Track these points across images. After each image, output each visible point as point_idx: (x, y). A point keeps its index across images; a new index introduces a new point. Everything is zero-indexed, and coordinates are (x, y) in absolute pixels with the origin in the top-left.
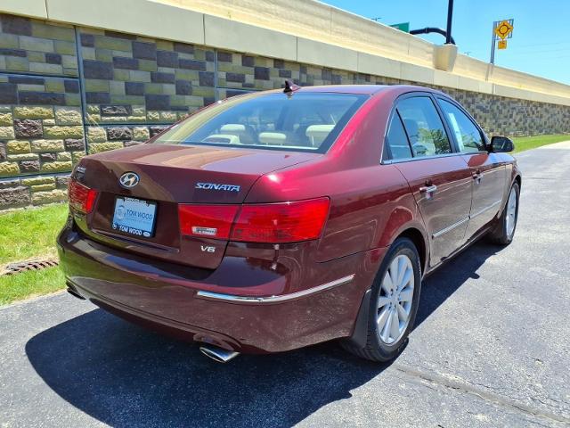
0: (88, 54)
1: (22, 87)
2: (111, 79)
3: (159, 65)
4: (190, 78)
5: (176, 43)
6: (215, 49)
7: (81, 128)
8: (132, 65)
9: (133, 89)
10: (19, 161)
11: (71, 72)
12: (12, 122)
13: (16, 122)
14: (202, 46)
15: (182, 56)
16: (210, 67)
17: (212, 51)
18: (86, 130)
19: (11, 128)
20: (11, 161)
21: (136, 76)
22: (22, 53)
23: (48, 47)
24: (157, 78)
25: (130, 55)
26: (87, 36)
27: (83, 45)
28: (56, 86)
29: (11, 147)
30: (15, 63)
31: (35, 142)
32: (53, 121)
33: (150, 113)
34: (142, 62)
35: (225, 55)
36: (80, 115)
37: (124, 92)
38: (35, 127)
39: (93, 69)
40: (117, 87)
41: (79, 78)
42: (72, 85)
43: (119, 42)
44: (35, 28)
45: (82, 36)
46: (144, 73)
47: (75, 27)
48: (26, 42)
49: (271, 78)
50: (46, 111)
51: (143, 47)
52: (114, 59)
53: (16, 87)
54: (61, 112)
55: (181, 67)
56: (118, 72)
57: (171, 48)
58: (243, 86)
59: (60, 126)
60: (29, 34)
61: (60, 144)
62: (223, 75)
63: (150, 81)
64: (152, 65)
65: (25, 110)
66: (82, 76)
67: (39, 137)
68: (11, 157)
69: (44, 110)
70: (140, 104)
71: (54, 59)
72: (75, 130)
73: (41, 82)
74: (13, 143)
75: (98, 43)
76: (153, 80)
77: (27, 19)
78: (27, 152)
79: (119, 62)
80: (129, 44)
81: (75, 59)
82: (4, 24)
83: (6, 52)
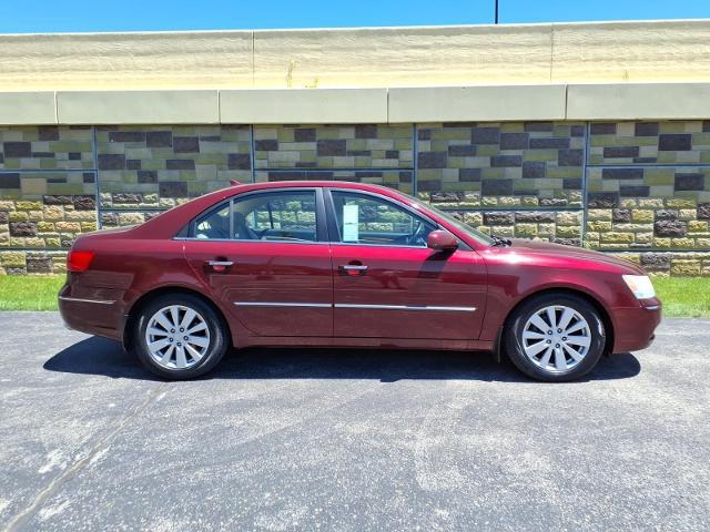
0: (424, 147)
2: (445, 167)
3: (502, 149)
4: (543, 158)
5: (526, 123)
6: (587, 122)
8: (469, 151)
9: (467, 176)
11: (406, 165)
14: (564, 121)
15: (534, 135)
16: (575, 143)
17: (582, 124)
21: (471, 162)
22: (367, 153)
23: (389, 146)
24: (497, 162)
25: (469, 142)
26: (423, 131)
27: (419, 139)
30: (362, 161)
31: (370, 224)
33: (485, 199)
34: (481, 148)
35: (605, 127)
37: (457, 179)
38: (371, 212)
39: (427, 160)
40: (450, 175)
41: (414, 169)
42: (406, 176)
43: (456, 131)
44: (380, 131)
45: (420, 131)
46: (482, 159)
47: (415, 124)
48: (371, 144)
49: (694, 147)
51: (482, 133)
52: (450, 148)
55: (532, 147)
56: (452, 160)
57: (520, 129)
58: (635, 161)
59: (391, 211)
60: (373, 136)
61: (389, 226)
62: (600, 151)
63: (489, 164)
64: (495, 150)
66: (416, 167)
67: (373, 220)
70: (474, 190)
71: (392, 154)
73: (380, 175)
75: (434, 136)
76: (492, 165)
77: (375, 125)
79: (455, 151)
80: (468, 131)
81: (412, 152)
82: (357, 131)
83: (356, 153)
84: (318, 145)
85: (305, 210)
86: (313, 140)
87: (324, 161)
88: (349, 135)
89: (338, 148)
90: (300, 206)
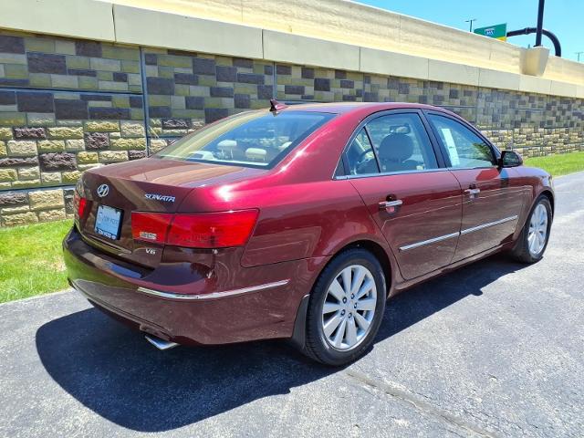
0: (152, 71)
1: (92, 104)
2: (173, 94)
3: (218, 80)
4: (248, 91)
5: (235, 59)
6: (274, 62)
7: (144, 140)
8: (191, 80)
9: (192, 103)
11: (135, 89)
12: (83, 135)
13: (86, 136)
14: (260, 60)
15: (241, 70)
16: (269, 80)
17: (271, 64)
18: (148, 142)
19: (82, 141)
20: (81, 170)
21: (196, 91)
22: (92, 73)
23: (116, 67)
24: (216, 92)
25: (190, 71)
26: (150, 55)
27: (147, 63)
28: (122, 102)
29: (81, 158)
30: (87, 82)
31: (103, 153)
32: (118, 134)
34: (202, 78)
35: (284, 68)
36: (143, 128)
37: (184, 107)
38: (102, 140)
39: (156, 86)
40: (178, 102)
41: (143, 94)
42: (136, 101)
43: (180, 59)
44: (104, 51)
45: (147, 55)
46: (203, 88)
47: (140, 47)
48: (96, 63)
49: (332, 89)
50: (113, 125)
51: (202, 64)
52: (176, 76)
53: (86, 104)
54: (126, 125)
55: (239, 81)
56: (179, 87)
57: (230, 64)
58: (302, 98)
59: (125, 138)
60: (98, 55)
61: (124, 154)
62: (282, 88)
63: (209, 95)
64: (212, 80)
65: (94, 125)
66: (146, 92)
67: (106, 148)
68: (81, 166)
69: (111, 124)
70: (200, 118)
71: (120, 77)
72: (138, 142)
73: (109, 99)
74: (83, 154)
75: (160, 62)
76: (212, 94)
77: (98, 42)
78: (95, 162)
79: (180, 79)
80: (189, 61)
81: (140, 76)
82: (78, 47)
83: (79, 73)
84: (29, 59)
85: (17, 139)
86: (21, 51)
87: (39, 79)
88: (69, 50)
89: (57, 65)
90: (11, 134)
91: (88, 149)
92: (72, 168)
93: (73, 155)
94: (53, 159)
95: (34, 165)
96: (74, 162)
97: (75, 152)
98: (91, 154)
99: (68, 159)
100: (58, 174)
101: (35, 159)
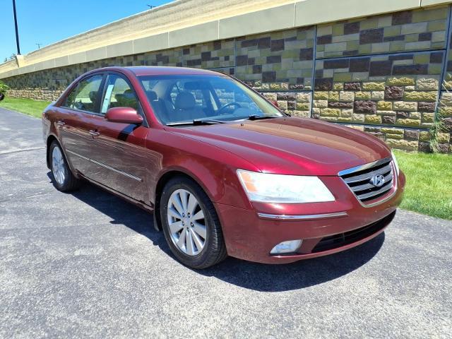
1: (396, 63)
7: (437, 93)
10: (383, 115)
12: (384, 88)
13: (386, 88)
18: (440, 95)
19: (383, 92)
20: (378, 115)
22: (401, 38)
23: (421, 28)
28: (422, 59)
29: (379, 105)
30: (396, 46)
31: (396, 103)
32: (412, 87)
36: (437, 82)
38: (398, 92)
41: (446, 49)
42: (436, 58)
44: (414, 17)
48: (406, 29)
53: (391, 64)
54: (422, 81)
59: (418, 91)
60: (408, 21)
61: (415, 105)
65: (394, 80)
66: (449, 47)
67: (399, 99)
68: (379, 112)
69: (407, 79)
71: (425, 37)
72: (428, 95)
73: (411, 57)
74: (381, 103)
78: (389, 109)
81: (445, 33)
82: (393, 19)
83: (391, 39)
84: (361, 36)
85: (345, 90)
86: (357, 32)
87: (364, 49)
88: (386, 23)
89: (376, 36)
90: (342, 87)
91: (386, 99)
92: (372, 113)
93: (375, 103)
94: (361, 105)
95: (350, 108)
96: (374, 108)
97: (376, 101)
98: (387, 103)
99: (370, 106)
100: (362, 116)
101: (352, 104)
